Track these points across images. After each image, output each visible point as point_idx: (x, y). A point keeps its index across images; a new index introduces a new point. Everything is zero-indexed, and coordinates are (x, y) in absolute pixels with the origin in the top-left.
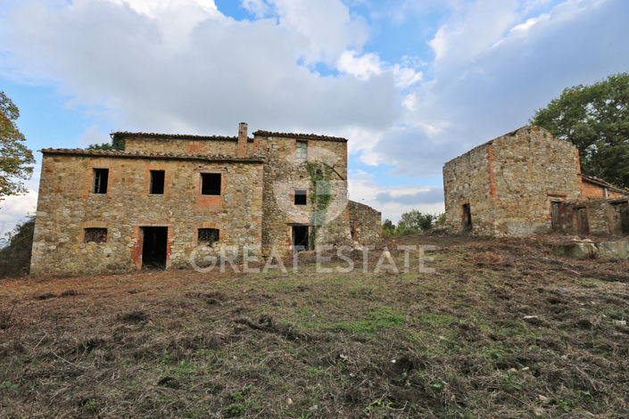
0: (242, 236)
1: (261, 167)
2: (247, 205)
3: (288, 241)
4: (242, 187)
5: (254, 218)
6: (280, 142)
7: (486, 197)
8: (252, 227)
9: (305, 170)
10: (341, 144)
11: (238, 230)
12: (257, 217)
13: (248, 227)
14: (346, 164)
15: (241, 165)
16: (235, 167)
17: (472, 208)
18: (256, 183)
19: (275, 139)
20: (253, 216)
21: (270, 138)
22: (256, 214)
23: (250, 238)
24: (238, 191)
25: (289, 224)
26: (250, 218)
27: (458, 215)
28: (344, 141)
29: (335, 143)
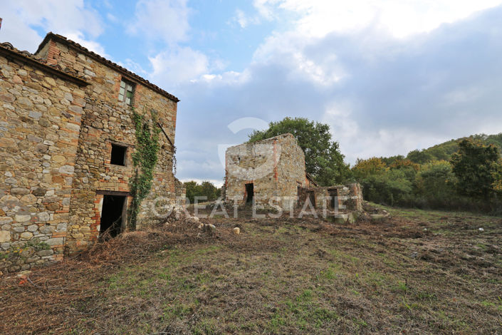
0: (22, 211)
1: (81, 93)
2: (42, 151)
3: (96, 217)
4: (35, 115)
5: (56, 177)
6: (97, 69)
7: (270, 179)
8: (50, 193)
9: (129, 120)
10: (171, 102)
11: (13, 198)
12: (63, 177)
13: (39, 193)
14: (174, 126)
15: (39, 73)
16: (22, 72)
17: (255, 187)
18: (68, 116)
19: (89, 61)
20: (53, 173)
21: (82, 57)
22: (62, 170)
23: (44, 216)
24: (24, 120)
25: (98, 192)
26: (48, 178)
27: (240, 192)
28: (175, 100)
29: (167, 99)
